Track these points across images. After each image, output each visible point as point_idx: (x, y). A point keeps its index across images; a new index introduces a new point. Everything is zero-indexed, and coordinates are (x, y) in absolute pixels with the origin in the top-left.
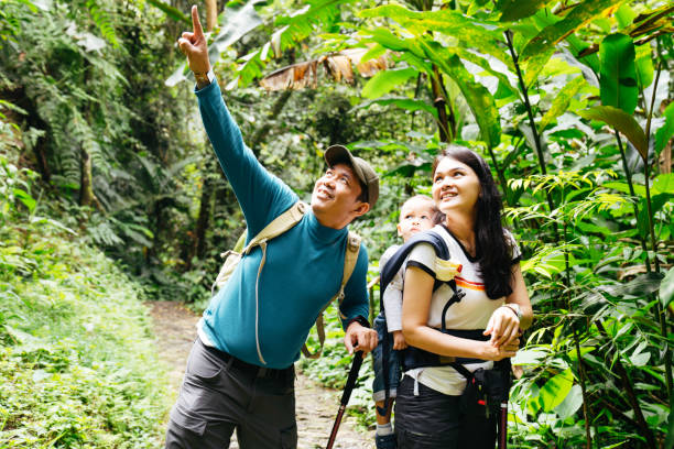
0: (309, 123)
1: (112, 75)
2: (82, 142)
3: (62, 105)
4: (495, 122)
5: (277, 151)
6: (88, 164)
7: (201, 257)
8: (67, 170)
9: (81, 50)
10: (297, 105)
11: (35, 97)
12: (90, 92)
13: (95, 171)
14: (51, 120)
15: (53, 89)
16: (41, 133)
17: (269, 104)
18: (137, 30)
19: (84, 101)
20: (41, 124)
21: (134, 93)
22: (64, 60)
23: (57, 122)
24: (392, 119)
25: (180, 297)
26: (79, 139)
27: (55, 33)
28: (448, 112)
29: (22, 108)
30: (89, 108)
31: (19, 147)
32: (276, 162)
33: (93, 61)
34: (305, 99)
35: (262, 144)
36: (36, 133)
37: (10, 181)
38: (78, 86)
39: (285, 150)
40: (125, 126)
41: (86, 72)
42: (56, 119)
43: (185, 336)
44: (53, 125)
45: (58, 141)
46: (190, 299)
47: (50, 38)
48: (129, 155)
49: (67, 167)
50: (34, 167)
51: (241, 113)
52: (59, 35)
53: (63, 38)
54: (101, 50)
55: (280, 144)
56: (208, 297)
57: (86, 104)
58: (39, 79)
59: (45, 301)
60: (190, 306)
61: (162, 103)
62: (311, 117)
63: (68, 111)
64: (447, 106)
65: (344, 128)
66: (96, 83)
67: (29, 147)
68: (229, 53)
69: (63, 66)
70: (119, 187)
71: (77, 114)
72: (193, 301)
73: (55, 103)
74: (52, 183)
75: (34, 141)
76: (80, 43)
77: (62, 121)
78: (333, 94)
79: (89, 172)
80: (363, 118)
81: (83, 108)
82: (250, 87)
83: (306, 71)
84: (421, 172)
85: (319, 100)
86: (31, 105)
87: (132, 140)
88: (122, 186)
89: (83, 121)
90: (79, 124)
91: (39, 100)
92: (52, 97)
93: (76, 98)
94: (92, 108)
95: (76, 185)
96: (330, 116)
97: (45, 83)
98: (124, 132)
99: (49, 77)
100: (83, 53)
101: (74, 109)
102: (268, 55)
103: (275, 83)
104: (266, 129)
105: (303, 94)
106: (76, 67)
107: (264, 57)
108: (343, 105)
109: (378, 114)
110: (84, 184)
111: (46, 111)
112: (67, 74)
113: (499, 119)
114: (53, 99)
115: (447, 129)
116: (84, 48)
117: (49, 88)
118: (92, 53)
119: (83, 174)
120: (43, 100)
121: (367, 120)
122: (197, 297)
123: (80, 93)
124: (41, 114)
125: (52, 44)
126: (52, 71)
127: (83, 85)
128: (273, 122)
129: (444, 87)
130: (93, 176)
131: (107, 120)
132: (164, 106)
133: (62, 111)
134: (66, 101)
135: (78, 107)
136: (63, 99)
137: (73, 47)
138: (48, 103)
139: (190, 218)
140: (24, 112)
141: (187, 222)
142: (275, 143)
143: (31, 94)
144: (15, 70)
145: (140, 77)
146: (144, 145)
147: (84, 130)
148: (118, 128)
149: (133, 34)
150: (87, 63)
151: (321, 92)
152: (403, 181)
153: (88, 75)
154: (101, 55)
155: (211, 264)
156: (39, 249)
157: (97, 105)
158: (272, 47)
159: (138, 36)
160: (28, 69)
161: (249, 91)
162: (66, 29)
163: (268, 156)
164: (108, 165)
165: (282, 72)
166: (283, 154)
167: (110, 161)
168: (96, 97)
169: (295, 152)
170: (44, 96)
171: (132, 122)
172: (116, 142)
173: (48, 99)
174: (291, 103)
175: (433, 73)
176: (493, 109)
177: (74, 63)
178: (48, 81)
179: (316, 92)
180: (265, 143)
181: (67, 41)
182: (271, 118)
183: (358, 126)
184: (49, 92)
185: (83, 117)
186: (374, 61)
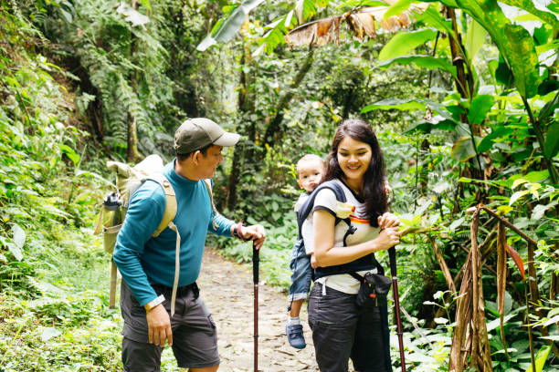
0: (326, 93)
1: (153, 45)
2: (128, 106)
3: (111, 74)
4: (534, 69)
5: (298, 116)
6: (134, 126)
7: (231, 209)
8: (115, 131)
9: (128, 25)
10: (316, 76)
11: (88, 67)
12: (135, 62)
13: (140, 134)
14: (101, 86)
15: (103, 58)
16: (92, 97)
17: (294, 73)
18: (181, 14)
19: (131, 70)
20: (94, 91)
21: (177, 69)
22: (115, 35)
23: (107, 89)
24: (399, 90)
25: (214, 242)
26: (126, 104)
27: (107, 12)
28: (466, 71)
29: (76, 75)
30: (135, 77)
31: (71, 109)
32: (297, 126)
33: (138, 34)
34: (323, 71)
35: (285, 110)
36: (88, 98)
37: (58, 137)
38: (125, 56)
39: (305, 114)
40: (170, 96)
41: (133, 44)
42: (105, 85)
43: (214, 279)
44: (102, 91)
45: (106, 105)
46: (222, 244)
47: (103, 16)
48: (173, 121)
49: (115, 128)
50: (86, 128)
51: (266, 82)
52: (110, 13)
53: (113, 15)
54: (145, 25)
55: (301, 109)
56: (237, 244)
57: (132, 73)
58: (91, 50)
60: (222, 251)
61: (201, 77)
62: (328, 87)
63: (116, 79)
64: (464, 65)
65: (357, 96)
66: (141, 54)
67: (82, 110)
69: (113, 40)
70: (164, 149)
71: (123, 82)
72: (224, 247)
73: (105, 71)
74: (105, 143)
75: (86, 104)
76: (127, 19)
77: (111, 87)
78: (348, 66)
79: (134, 133)
80: (374, 89)
81: (130, 78)
82: (274, 59)
83: (329, 27)
84: (437, 130)
85: (335, 71)
86: (84, 74)
87: (175, 108)
88: (167, 147)
89: (129, 87)
90: (125, 90)
91: (91, 70)
93: (123, 68)
94: (138, 77)
95: (124, 145)
96: (344, 87)
97: (96, 54)
98: (170, 101)
99: (101, 49)
100: (130, 28)
101: (121, 77)
102: (291, 22)
103: (299, 38)
104: (289, 96)
105: (322, 67)
106: (123, 40)
107: (287, 24)
108: (357, 77)
109: (386, 85)
110: (130, 144)
111: (97, 79)
112: (116, 47)
113: (537, 66)
114: (104, 69)
115: (465, 87)
116: (131, 23)
117: (99, 59)
118: (138, 28)
119: (129, 135)
120: (95, 69)
121: (377, 90)
122: (227, 244)
123: (127, 63)
124: (93, 81)
125: (104, 20)
126: (103, 44)
127: (130, 57)
128: (295, 90)
129: (463, 47)
130: (139, 138)
131: (150, 88)
132: (204, 81)
133: (112, 79)
134: (114, 70)
135: (124, 76)
136: (112, 68)
137: (122, 23)
138: (99, 71)
139: (224, 175)
140: (77, 78)
141: (221, 179)
142: (295, 109)
143: (84, 64)
144: (72, 43)
145: (182, 54)
146: (185, 112)
147: (128, 96)
148: (163, 98)
149: (178, 19)
150: (133, 36)
151: (337, 65)
153: (134, 47)
154: (145, 29)
155: (240, 215)
157: (142, 74)
158: (295, 15)
159: (181, 21)
160: (81, 45)
161: (274, 63)
162: (116, 8)
163: (290, 121)
164: (154, 128)
165: (306, 27)
166: (303, 119)
167: (155, 124)
168: (142, 67)
169: (313, 117)
170: (96, 65)
171: (176, 94)
172: (160, 108)
173: (99, 68)
174: (309, 75)
175: (452, 32)
176: (532, 55)
177: (121, 36)
178: (99, 51)
179: (332, 65)
180: (288, 109)
181: (116, 18)
182: (293, 86)
183: (369, 95)
184: (99, 61)
185: (129, 84)
186: (396, 18)
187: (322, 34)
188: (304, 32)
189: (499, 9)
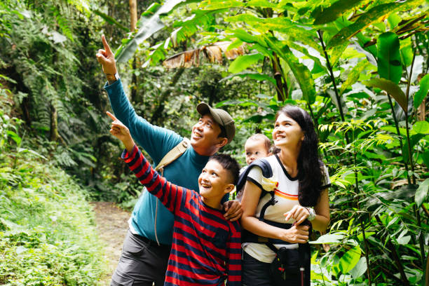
0: (196, 88)
1: (70, 58)
2: (51, 100)
3: (39, 77)
4: (312, 88)
5: (175, 106)
6: (55, 114)
7: (126, 174)
8: (42, 118)
9: (51, 43)
10: (188, 77)
11: (22, 73)
12: (56, 69)
13: (59, 119)
14: (31, 87)
15: (33, 67)
16: (25, 95)
17: (170, 77)
18: (87, 30)
19: (52, 74)
20: (26, 90)
21: (85, 70)
22: (41, 49)
23: (35, 88)
24: (248, 86)
25: (113, 199)
26: (49, 99)
27: (35, 32)
28: (283, 81)
29: (13, 79)
30: (56, 80)
31: (11, 104)
32: (174, 114)
33: (58, 50)
34: (193, 73)
35: (165, 102)
36: (22, 95)
37: (5, 126)
38: (49, 65)
39: (180, 105)
40: (79, 91)
41: (54, 56)
42: (35, 86)
43: (116, 224)
44: (33, 90)
45: (36, 100)
46: (119, 200)
47: (32, 35)
48: (82, 109)
49: (42, 116)
50: (20, 117)
51: (152, 82)
52: (37, 33)
53: (40, 35)
54: (64, 43)
55: (177, 102)
56: (131, 199)
57: (54, 77)
58: (25, 61)
59: (26, 201)
60: (120, 205)
61: (102, 75)
62: (196, 85)
63: (43, 81)
64: (282, 78)
65: (218, 91)
66: (60, 63)
67: (18, 104)
68: (145, 44)
69: (39, 53)
70: (75, 129)
71: (48, 83)
72: (121, 202)
73: (34, 76)
74: (32, 127)
75: (21, 100)
76: (51, 38)
77: (39, 87)
78: (211, 70)
79: (56, 120)
80: (230, 85)
81: (53, 79)
82: (158, 66)
83: (192, 55)
84: (267, 120)
85: (202, 74)
86: (19, 78)
87: (83, 99)
88: (77, 128)
89: (52, 87)
90: (49, 89)
91: (24, 74)
92: (33, 72)
93: (47, 73)
94: (58, 80)
95: (48, 128)
96: (209, 84)
97: (28, 63)
98: (79, 94)
99: (31, 60)
100: (52, 45)
101: (46, 80)
102: (169, 45)
103: (173, 63)
104: (168, 92)
105: (192, 70)
106: (48, 54)
107: (166, 46)
108: (217, 76)
109: (239, 83)
110: (52, 127)
111: (29, 81)
112: (42, 58)
113: (314, 86)
114: (33, 74)
115: (282, 92)
116: (53, 41)
117: (30, 67)
118: (58, 45)
119: (52, 121)
120: (27, 74)
121: (233, 87)
122: (124, 199)
123: (50, 70)
124: (26, 83)
125: (33, 39)
126: (33, 56)
127: (52, 65)
128: (172, 88)
129: (280, 66)
130: (58, 122)
131: (67, 87)
133: (39, 81)
134: (41, 75)
135: (48, 79)
136: (39, 74)
137: (46, 40)
138: (30, 76)
139: (120, 149)
140: (14, 82)
141: (118, 151)
142: (173, 101)
143: (19, 70)
144: (9, 55)
145: (88, 59)
146: (91, 102)
147: (52, 93)
148: (74, 92)
149: (85, 32)
150: (55, 51)
151: (203, 69)
152: (254, 125)
153: (55, 59)
154: (63, 45)
155: (133, 178)
156: (23, 169)
157: (61, 77)
158: (171, 41)
159: (87, 33)
160: (17, 55)
161: (157, 68)
162: (41, 30)
163: (169, 110)
164: (68, 115)
165: (177, 56)
166: (179, 108)
167: (69, 112)
168: (60, 72)
169: (187, 107)
170: (27, 72)
171: (84, 88)
172: (73, 101)
173: (30, 74)
174: (184, 76)
175: (273, 57)
176: (311, 80)
177: (46, 51)
178: (31, 62)
179: (200, 69)
180: (167, 101)
181: (42, 37)
182: (171, 85)
183: (227, 90)
184: (30, 69)
185: (52, 85)
186: (236, 49)
187: (187, 60)
188: (176, 59)
189: (291, 52)
